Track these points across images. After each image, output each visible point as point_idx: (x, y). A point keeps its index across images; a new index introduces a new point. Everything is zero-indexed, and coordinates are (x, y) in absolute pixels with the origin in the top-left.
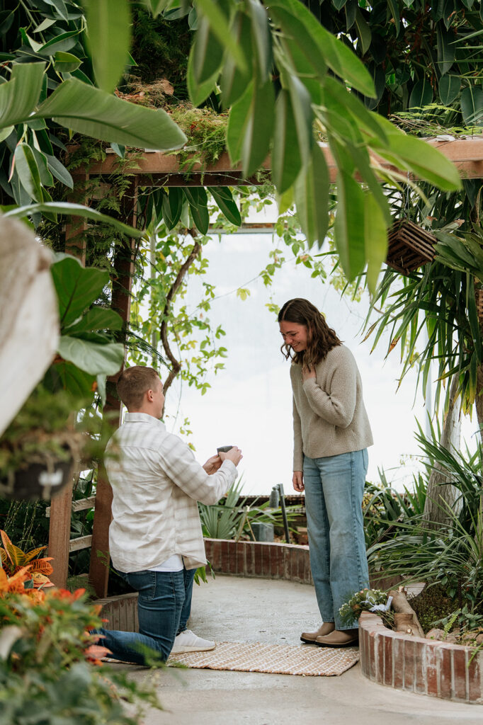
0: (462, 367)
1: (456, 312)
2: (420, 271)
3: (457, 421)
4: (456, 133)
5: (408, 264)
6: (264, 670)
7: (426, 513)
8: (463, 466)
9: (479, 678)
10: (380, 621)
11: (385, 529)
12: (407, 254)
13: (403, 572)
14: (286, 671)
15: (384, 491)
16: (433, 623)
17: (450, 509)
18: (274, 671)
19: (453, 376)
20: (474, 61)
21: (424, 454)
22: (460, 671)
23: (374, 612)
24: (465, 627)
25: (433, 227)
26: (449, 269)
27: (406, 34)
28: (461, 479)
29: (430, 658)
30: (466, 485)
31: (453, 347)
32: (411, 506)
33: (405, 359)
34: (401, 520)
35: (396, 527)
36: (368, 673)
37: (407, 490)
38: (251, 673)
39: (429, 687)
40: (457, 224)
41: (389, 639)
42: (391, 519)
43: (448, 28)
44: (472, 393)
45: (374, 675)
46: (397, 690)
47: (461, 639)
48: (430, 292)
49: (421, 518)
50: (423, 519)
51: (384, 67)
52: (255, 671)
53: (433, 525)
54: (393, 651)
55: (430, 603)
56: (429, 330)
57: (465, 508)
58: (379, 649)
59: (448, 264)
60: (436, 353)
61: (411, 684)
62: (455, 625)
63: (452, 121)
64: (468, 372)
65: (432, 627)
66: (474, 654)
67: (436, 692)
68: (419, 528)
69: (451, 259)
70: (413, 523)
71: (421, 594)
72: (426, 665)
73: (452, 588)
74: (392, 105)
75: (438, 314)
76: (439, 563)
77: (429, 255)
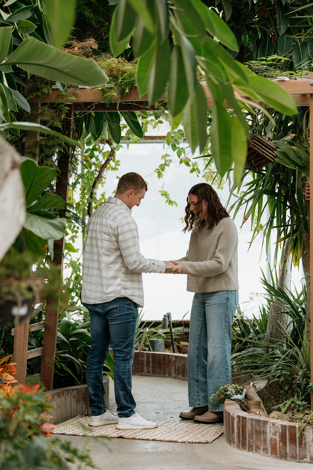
0: (293, 234)
1: (289, 197)
2: (264, 168)
3: (289, 270)
4: (290, 75)
5: (257, 164)
6: (160, 439)
7: (268, 332)
8: (293, 300)
9: (305, 445)
10: (238, 406)
11: (240, 343)
12: (256, 157)
13: (252, 372)
14: (174, 440)
15: (239, 317)
16: (274, 407)
17: (284, 329)
18: (166, 439)
19: (287, 240)
20: (301, 26)
21: (266, 292)
22: (293, 440)
23: (234, 400)
24: (295, 410)
25: (274, 139)
26: (284, 167)
27: (255, 7)
28: (292, 310)
29: (272, 431)
30: (295, 314)
31: (287, 220)
32: (257, 328)
33: (253, 228)
34: (251, 337)
35: (248, 342)
36: (230, 441)
37: (255, 317)
38: (150, 441)
39: (271, 451)
40: (290, 137)
41: (244, 418)
42: (244, 337)
43: (284, 4)
44: (300, 251)
45: (234, 443)
46: (250, 453)
47: (293, 418)
48: (271, 183)
49: (264, 336)
50: (266, 337)
51: (240, 30)
52: (153, 440)
53: (273, 340)
54: (247, 427)
55: (271, 393)
56: (270, 209)
57: (294, 329)
58: (237, 425)
59: (284, 164)
60: (275, 224)
61: (259, 448)
62: (289, 409)
63: (286, 67)
64: (296, 237)
65: (273, 410)
66: (302, 428)
67: (276, 454)
68: (263, 343)
69: (286, 160)
70: (259, 339)
71: (265, 388)
72: (269, 436)
73: (286, 383)
74: (246, 56)
75: (276, 198)
76: (278, 367)
77: (271, 158)
